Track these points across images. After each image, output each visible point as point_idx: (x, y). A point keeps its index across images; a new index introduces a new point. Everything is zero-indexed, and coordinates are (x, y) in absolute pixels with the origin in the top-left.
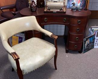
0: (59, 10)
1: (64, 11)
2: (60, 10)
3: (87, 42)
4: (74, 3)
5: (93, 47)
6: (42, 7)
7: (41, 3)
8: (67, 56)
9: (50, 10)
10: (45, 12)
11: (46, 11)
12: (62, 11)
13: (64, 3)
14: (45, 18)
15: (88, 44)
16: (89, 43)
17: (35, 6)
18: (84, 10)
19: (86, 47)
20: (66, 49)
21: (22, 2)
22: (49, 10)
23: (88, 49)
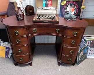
0: (50, 20)
1: (57, 21)
2: (52, 19)
3: (81, 53)
4: (68, 11)
5: (86, 57)
6: (31, 15)
7: (31, 11)
8: (60, 70)
9: (40, 19)
10: (34, 22)
11: (35, 20)
12: (54, 20)
13: (56, 11)
14: (35, 29)
15: (82, 56)
16: (83, 54)
17: (21, 14)
18: (79, 19)
19: (79, 59)
20: (58, 61)
21: (13, 10)
22: (38, 20)
23: (82, 61)
